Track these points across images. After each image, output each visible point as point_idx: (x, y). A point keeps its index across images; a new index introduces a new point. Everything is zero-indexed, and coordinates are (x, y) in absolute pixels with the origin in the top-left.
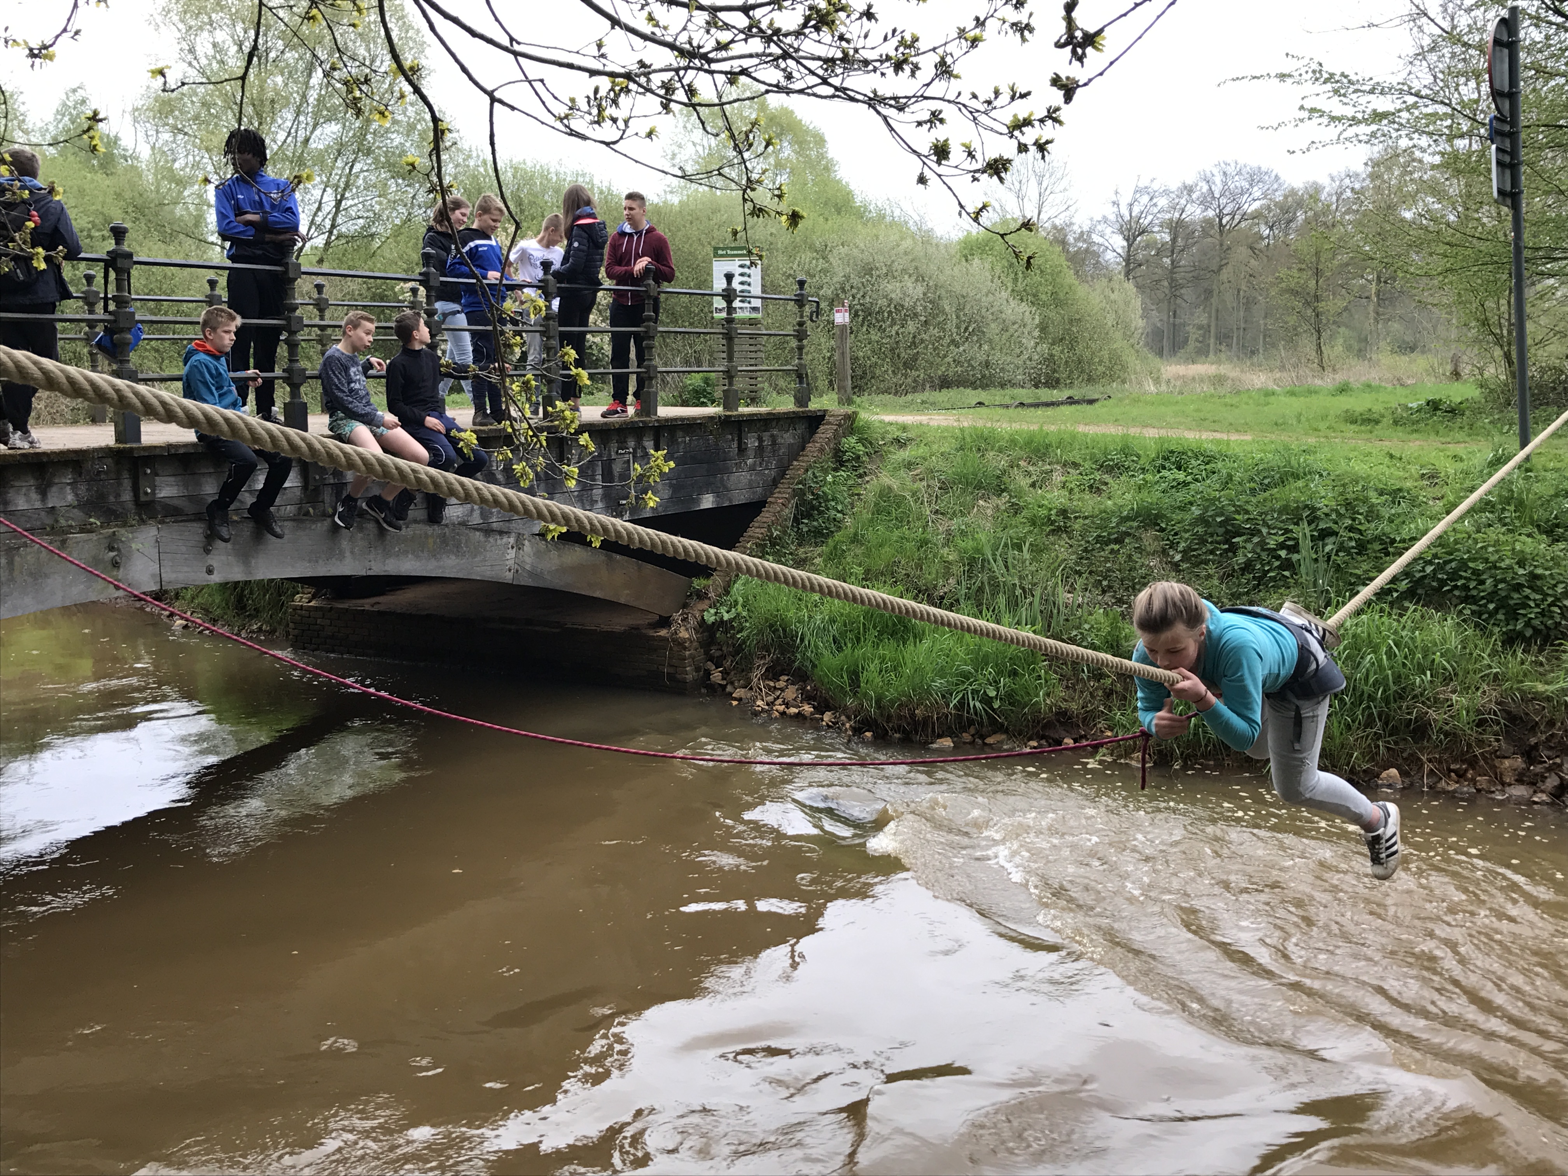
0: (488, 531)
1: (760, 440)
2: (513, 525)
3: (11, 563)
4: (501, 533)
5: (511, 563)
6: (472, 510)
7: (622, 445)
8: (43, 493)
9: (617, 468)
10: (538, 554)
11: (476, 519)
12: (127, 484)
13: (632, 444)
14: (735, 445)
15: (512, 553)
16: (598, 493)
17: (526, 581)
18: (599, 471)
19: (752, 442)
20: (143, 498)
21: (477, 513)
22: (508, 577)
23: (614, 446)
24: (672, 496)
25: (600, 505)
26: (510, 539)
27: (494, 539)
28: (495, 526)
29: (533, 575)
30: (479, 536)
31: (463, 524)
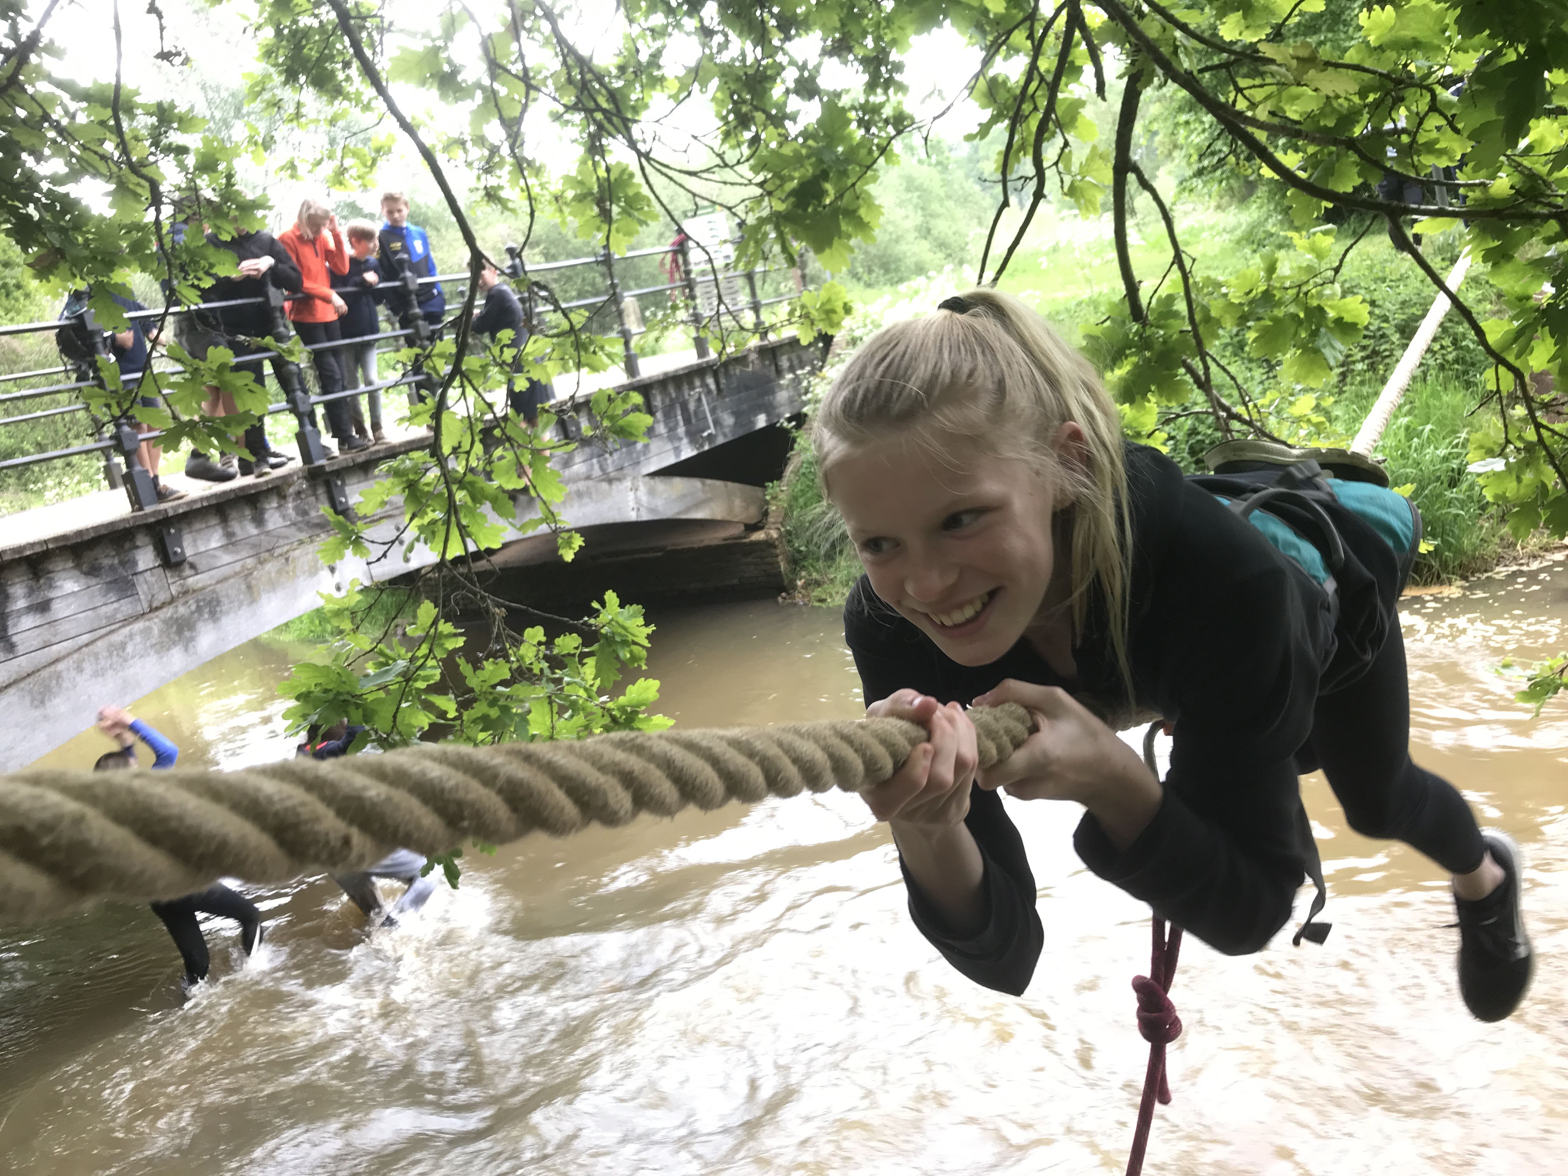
0: (610, 481)
1: (790, 360)
2: (625, 471)
3: (249, 587)
4: (619, 480)
5: (632, 504)
6: (592, 465)
7: (692, 387)
8: (259, 520)
9: (692, 406)
10: (651, 492)
11: (597, 472)
12: (323, 497)
13: (697, 383)
14: (773, 368)
15: (631, 495)
16: (681, 430)
17: (645, 517)
18: (679, 412)
19: (784, 363)
20: (340, 508)
21: (596, 467)
22: (632, 516)
23: (685, 387)
24: (735, 424)
25: (685, 441)
26: (628, 483)
27: (616, 486)
28: (612, 475)
29: (651, 510)
30: (605, 485)
31: (588, 478)
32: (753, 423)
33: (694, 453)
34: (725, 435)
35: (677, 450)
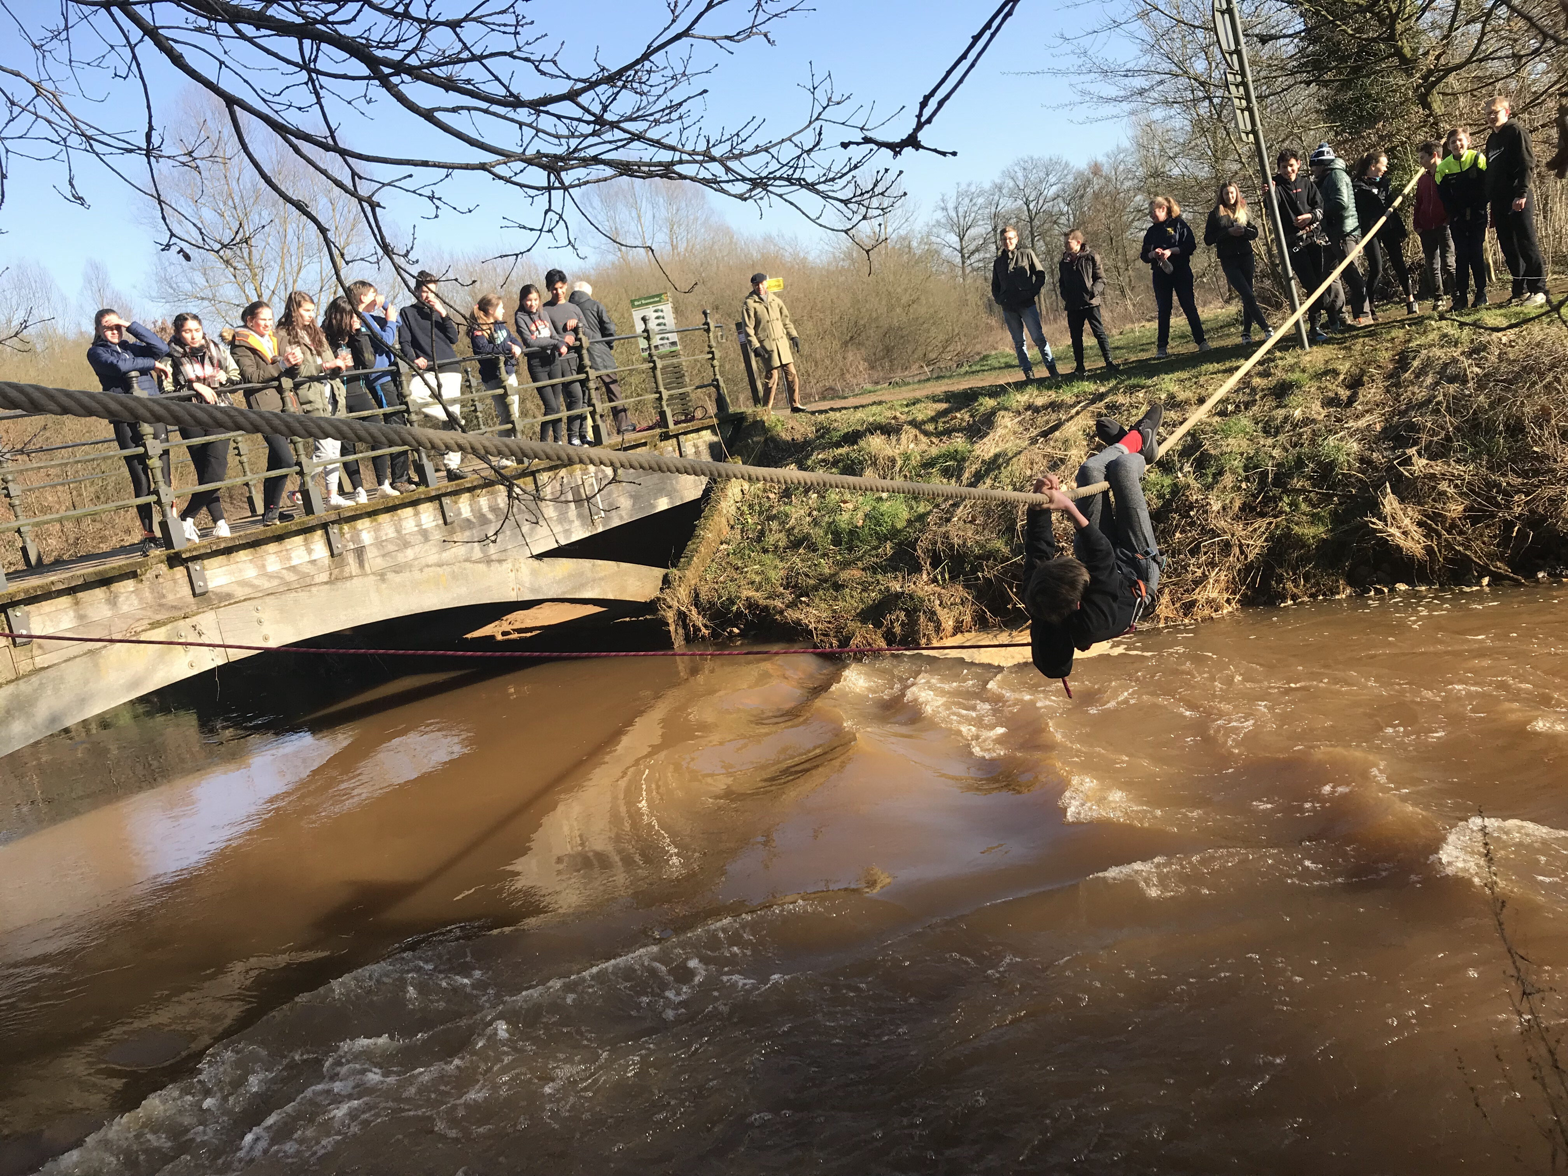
0: (490, 563)
1: (696, 446)
2: (510, 553)
4: (500, 561)
5: (512, 585)
6: (472, 548)
8: (113, 603)
9: (585, 491)
10: (534, 573)
11: (477, 554)
12: (182, 579)
15: (512, 575)
16: (572, 513)
17: (528, 596)
20: (199, 591)
21: (477, 549)
22: (513, 596)
24: (634, 505)
25: (577, 523)
26: (508, 565)
27: (495, 566)
28: (494, 557)
29: (532, 590)
30: (482, 567)
31: (467, 560)
32: (653, 506)
33: (587, 534)
34: (621, 518)
35: (567, 532)
